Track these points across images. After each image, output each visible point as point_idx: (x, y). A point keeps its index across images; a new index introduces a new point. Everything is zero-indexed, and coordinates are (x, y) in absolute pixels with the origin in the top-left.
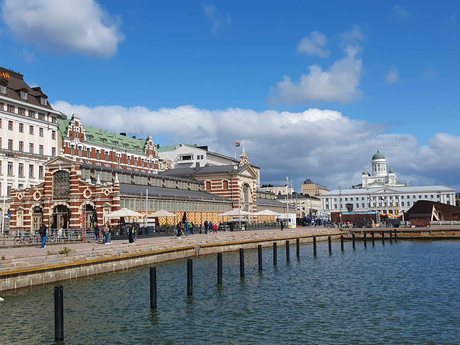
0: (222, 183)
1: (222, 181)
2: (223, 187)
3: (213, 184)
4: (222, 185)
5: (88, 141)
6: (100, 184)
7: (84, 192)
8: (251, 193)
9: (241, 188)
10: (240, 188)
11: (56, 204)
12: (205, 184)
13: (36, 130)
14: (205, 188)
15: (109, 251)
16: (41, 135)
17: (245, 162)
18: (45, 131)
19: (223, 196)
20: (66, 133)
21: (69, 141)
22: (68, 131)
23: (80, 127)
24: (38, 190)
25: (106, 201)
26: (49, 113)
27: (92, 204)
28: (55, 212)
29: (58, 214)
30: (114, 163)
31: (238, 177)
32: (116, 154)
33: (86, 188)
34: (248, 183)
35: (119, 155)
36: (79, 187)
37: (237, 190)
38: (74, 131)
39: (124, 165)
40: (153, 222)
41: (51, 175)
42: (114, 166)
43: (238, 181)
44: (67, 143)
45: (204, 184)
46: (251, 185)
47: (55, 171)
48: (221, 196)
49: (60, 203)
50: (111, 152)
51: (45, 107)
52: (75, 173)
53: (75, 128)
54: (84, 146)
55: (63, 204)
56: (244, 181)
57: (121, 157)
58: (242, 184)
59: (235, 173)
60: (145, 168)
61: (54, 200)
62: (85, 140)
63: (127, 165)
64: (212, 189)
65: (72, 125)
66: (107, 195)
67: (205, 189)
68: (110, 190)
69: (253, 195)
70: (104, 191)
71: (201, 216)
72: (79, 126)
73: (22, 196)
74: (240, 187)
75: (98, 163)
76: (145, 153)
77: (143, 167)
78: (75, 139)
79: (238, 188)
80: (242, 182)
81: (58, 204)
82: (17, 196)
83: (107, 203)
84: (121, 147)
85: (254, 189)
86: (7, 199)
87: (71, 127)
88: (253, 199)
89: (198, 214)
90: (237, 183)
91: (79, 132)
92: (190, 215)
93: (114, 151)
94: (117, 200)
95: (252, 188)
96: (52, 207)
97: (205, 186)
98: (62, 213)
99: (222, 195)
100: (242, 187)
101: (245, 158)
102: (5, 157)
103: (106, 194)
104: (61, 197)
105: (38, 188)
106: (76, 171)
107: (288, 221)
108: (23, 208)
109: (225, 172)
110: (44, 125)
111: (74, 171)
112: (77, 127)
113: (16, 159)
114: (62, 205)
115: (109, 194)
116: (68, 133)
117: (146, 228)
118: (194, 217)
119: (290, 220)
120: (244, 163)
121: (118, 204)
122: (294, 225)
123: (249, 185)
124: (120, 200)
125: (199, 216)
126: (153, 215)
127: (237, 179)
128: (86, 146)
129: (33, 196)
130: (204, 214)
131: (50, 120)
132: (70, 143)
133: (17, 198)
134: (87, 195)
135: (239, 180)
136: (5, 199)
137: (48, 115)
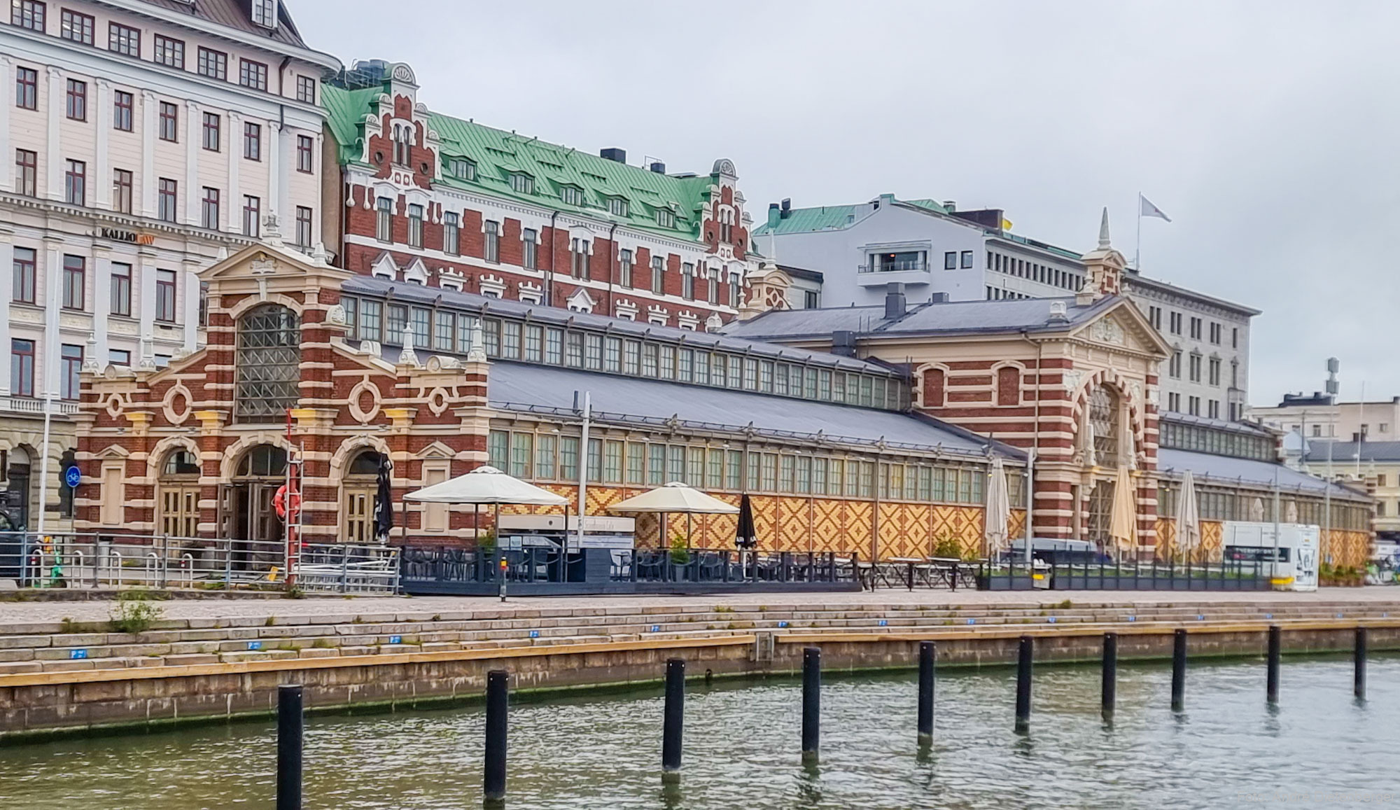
0: (995, 380)
1: (994, 371)
2: (995, 396)
3: (953, 381)
4: (994, 386)
5: (446, 180)
6: (412, 363)
7: (353, 397)
8: (1135, 428)
9: (1081, 402)
10: (1073, 404)
11: (246, 441)
12: (921, 382)
13: (233, 134)
14: (920, 397)
15: (338, 633)
16: (253, 154)
17: (1110, 285)
18: (270, 137)
19: (996, 435)
20: (358, 149)
21: (368, 182)
22: (367, 140)
23: (417, 123)
24: (183, 382)
25: (434, 438)
26: (286, 61)
27: (380, 446)
28: (242, 470)
29: (254, 482)
30: (558, 277)
31: (1066, 352)
32: (571, 238)
33: (362, 378)
34: (1121, 379)
35: (586, 242)
36: (335, 373)
37: (1057, 411)
38: (392, 137)
39: (604, 286)
40: (625, 534)
41: (233, 323)
42: (558, 292)
43: (1064, 371)
44: (360, 190)
45: (914, 382)
46: (1134, 390)
47: (243, 305)
48: (987, 435)
49: (261, 439)
50: (549, 232)
51: (271, 33)
52: (319, 316)
53: (397, 126)
54: (431, 203)
55: (270, 440)
56: (1098, 371)
57: (591, 252)
58: (1087, 387)
59: (1054, 337)
60: (698, 304)
61: (239, 422)
62: (438, 177)
63: (616, 288)
64: (947, 404)
65: (383, 110)
66: (437, 410)
67: (920, 403)
68: (449, 389)
69: (1140, 435)
70: (426, 395)
71: (874, 518)
72: (414, 119)
73: (121, 403)
74: (1075, 398)
75: (492, 276)
76: (701, 239)
77: (685, 298)
78: (394, 171)
79: (1064, 403)
80: (1086, 377)
81: (254, 439)
82: (105, 401)
83: (438, 444)
84: (593, 210)
85: (1148, 408)
86: (57, 410)
87: (380, 123)
88: (1142, 453)
89: (859, 510)
90: (1057, 379)
91: (414, 143)
92: (817, 509)
93: (560, 224)
94: (477, 432)
95: (1137, 401)
96: (231, 451)
97: (920, 388)
98: (269, 478)
99: (991, 431)
100: (1085, 397)
101: (1106, 268)
102: (99, 242)
103: (433, 407)
104: (268, 411)
105: (182, 372)
106: (322, 307)
107: (1277, 558)
108: (123, 452)
109: (1010, 329)
110: (263, 113)
111: (315, 307)
112: (404, 123)
113: (145, 250)
114: (268, 446)
115: (445, 406)
116: (366, 147)
117: (572, 556)
118: (838, 522)
119: (1284, 553)
120: (1104, 292)
121: (482, 448)
122: (1306, 579)
123: (1121, 390)
124: (486, 432)
125: (865, 518)
126: (639, 502)
127: (1059, 363)
128: (439, 205)
129: (164, 403)
130: (889, 511)
131: (291, 88)
132: (371, 190)
133: (104, 410)
134: (366, 410)
135: (1071, 368)
136: (50, 410)
137: (281, 68)
